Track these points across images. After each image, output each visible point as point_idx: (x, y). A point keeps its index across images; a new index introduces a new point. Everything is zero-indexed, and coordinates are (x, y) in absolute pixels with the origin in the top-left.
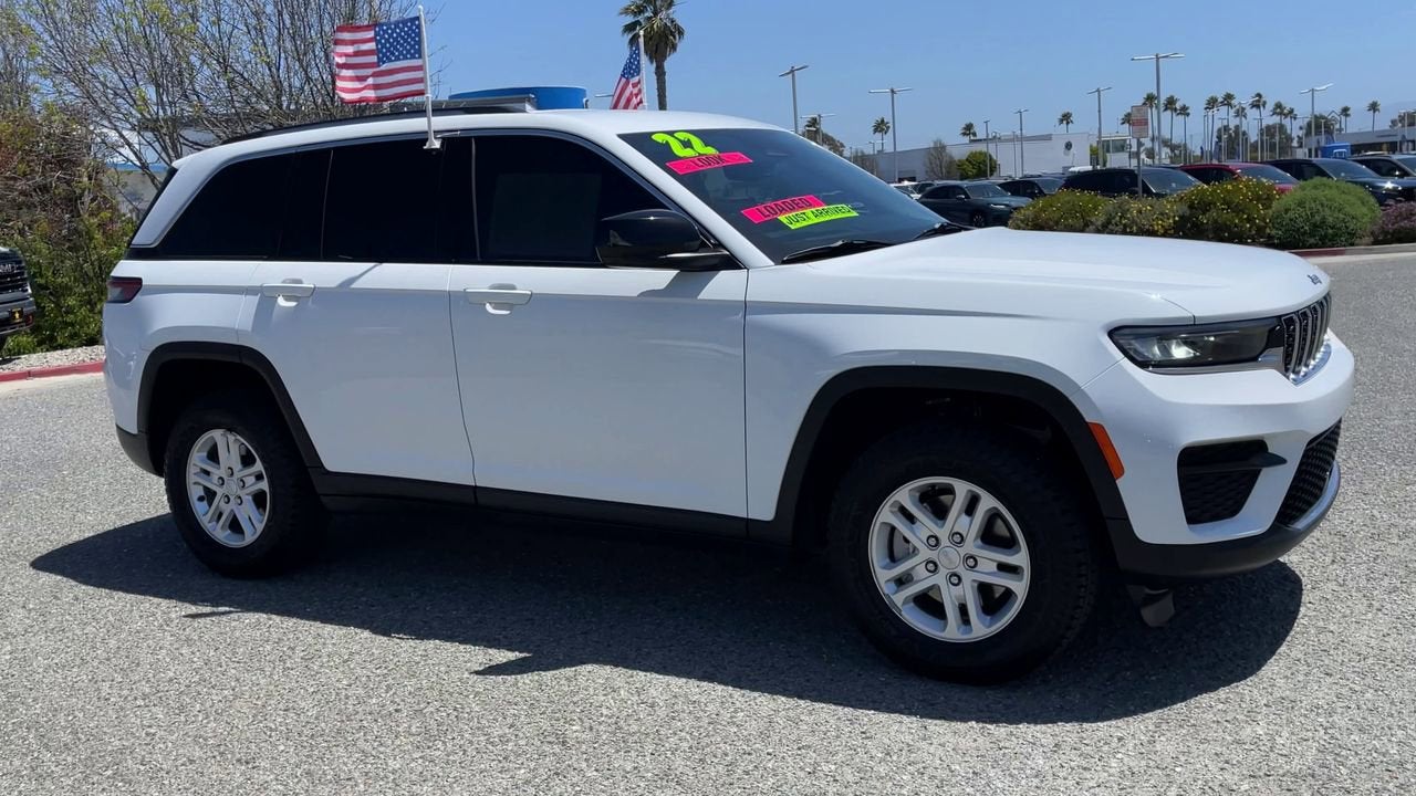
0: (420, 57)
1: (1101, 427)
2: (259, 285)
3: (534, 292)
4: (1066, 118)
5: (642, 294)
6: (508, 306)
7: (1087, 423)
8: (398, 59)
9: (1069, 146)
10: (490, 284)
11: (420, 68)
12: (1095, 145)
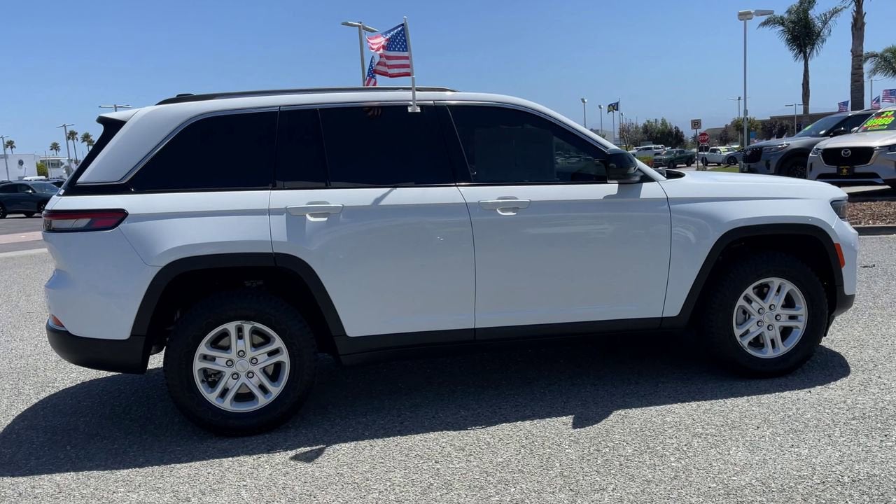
0: (407, 51)
1: (838, 245)
2: (283, 207)
3: (532, 200)
4: (10, 144)
5: (605, 197)
6: (513, 210)
7: (833, 244)
8: (394, 50)
9: (21, 163)
10: (497, 197)
11: (407, 58)
12: (39, 162)
